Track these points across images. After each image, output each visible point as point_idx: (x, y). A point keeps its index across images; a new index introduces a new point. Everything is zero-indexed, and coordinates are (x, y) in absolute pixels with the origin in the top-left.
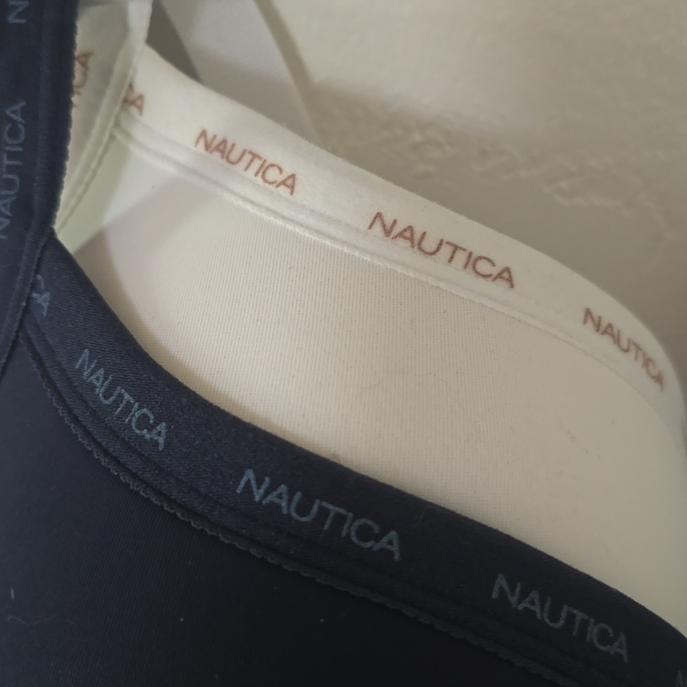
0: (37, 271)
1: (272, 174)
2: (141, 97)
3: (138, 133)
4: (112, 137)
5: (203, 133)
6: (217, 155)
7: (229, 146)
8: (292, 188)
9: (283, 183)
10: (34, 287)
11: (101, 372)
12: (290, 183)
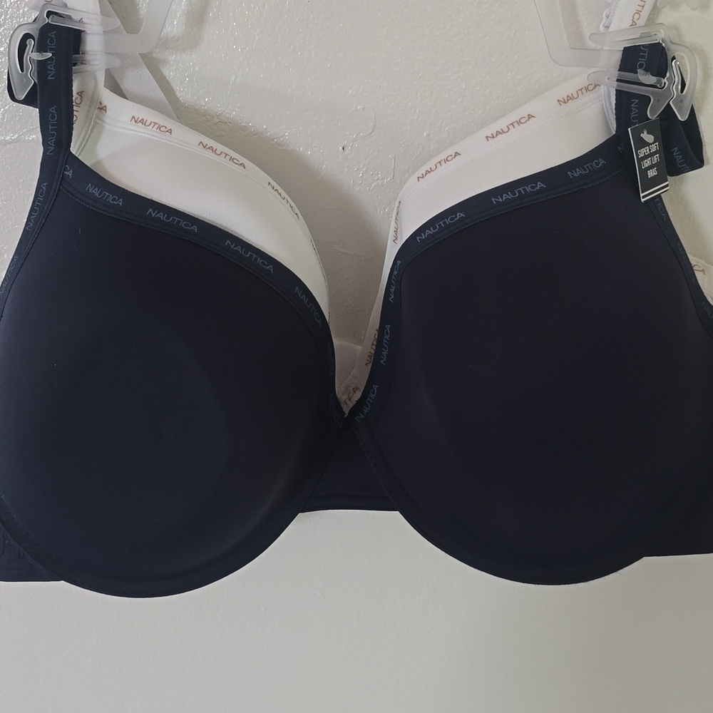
0: (66, 165)
1: (163, 129)
2: (105, 106)
3: (107, 120)
4: (95, 122)
5: (134, 117)
6: (140, 124)
7: (145, 121)
8: (171, 133)
9: (167, 131)
10: (65, 169)
11: (97, 189)
12: (170, 131)
